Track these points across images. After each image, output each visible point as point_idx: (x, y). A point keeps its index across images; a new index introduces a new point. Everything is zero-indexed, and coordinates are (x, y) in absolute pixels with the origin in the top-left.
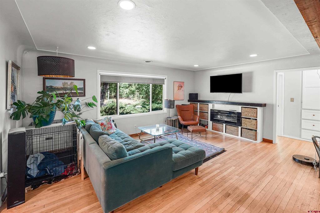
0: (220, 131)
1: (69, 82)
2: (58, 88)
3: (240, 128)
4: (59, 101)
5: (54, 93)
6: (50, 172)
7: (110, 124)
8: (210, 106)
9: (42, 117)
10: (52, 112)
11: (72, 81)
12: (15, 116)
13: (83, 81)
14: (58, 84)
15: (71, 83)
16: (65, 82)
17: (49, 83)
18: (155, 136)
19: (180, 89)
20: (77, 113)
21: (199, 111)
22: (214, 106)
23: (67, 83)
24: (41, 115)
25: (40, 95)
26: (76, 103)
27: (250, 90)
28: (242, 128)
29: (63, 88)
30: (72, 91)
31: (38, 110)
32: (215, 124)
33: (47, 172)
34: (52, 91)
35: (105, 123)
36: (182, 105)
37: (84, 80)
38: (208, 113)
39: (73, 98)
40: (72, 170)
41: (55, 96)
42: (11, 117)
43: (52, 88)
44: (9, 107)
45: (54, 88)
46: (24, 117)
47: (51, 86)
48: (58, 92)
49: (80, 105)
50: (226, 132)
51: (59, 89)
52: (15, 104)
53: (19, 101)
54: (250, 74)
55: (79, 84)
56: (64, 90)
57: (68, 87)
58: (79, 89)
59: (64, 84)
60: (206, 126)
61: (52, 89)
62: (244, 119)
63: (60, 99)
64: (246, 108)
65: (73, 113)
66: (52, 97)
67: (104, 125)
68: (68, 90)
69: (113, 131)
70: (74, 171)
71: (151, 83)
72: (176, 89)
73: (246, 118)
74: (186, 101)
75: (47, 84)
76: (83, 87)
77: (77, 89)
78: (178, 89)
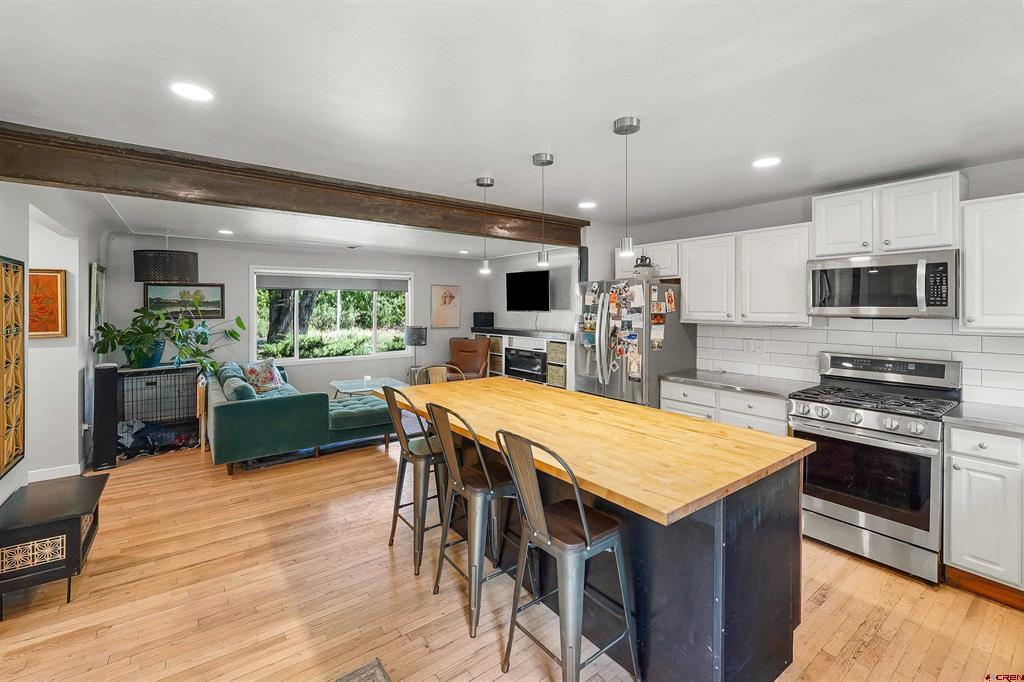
1: (192, 290)
2: (171, 302)
4: (168, 325)
5: (161, 313)
6: (153, 441)
8: (505, 342)
9: (141, 350)
10: (157, 344)
11: (198, 288)
12: (101, 348)
13: (220, 288)
14: (173, 294)
15: (197, 292)
16: (184, 291)
17: (155, 293)
19: (447, 302)
20: (204, 348)
22: (512, 342)
23: (188, 292)
24: (139, 346)
25: (138, 314)
26: (200, 329)
29: (180, 302)
30: (199, 308)
31: (133, 338)
33: (148, 442)
34: (159, 308)
35: (258, 370)
37: (222, 286)
38: (502, 356)
39: (195, 321)
40: (188, 439)
41: (162, 317)
42: (94, 350)
44: (93, 333)
45: (164, 303)
46: (114, 348)
47: (159, 299)
48: (170, 310)
49: (208, 332)
51: (171, 304)
52: (99, 328)
53: (106, 324)
55: (212, 295)
56: (182, 306)
57: (191, 300)
58: (213, 304)
59: (183, 294)
61: (160, 303)
62: (551, 367)
63: (172, 322)
64: (553, 344)
65: (198, 350)
66: (158, 318)
67: (256, 373)
68: (191, 306)
69: (273, 386)
70: (191, 442)
72: (437, 302)
73: (554, 365)
74: (465, 331)
75: (151, 295)
76: (219, 299)
77: (208, 304)
78: (442, 302)
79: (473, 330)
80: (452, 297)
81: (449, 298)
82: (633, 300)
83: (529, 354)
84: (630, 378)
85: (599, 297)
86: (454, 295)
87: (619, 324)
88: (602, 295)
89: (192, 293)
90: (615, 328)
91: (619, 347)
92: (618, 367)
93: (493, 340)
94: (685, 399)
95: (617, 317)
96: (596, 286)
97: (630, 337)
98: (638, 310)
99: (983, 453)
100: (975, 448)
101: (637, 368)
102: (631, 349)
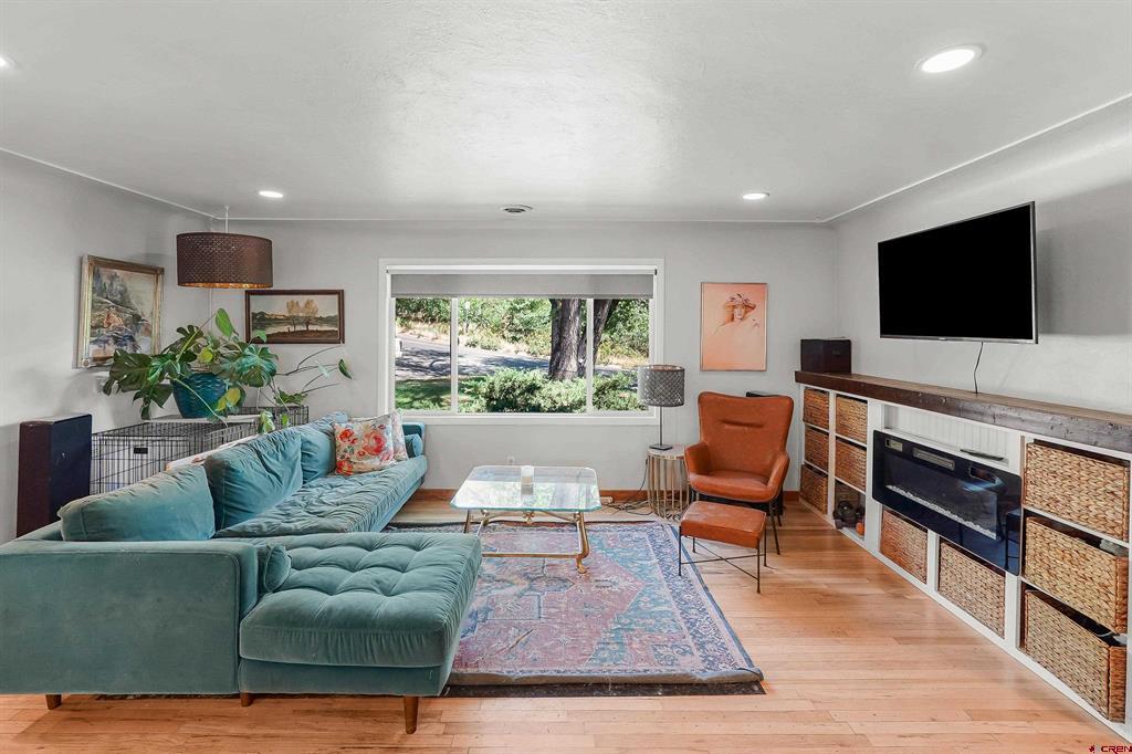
0: (910, 571)
1: (302, 300)
2: (276, 319)
3: (1012, 582)
7: (375, 438)
8: (875, 415)
11: (309, 298)
13: (336, 297)
14: (279, 305)
15: (308, 303)
16: (292, 302)
17: (257, 305)
18: (469, 511)
19: (737, 317)
21: (833, 434)
23: (297, 303)
28: (1025, 587)
29: (288, 318)
30: (311, 328)
32: (893, 519)
34: (263, 327)
35: (356, 433)
36: (749, 395)
37: (340, 294)
38: (865, 449)
43: (265, 319)
45: (270, 319)
47: (262, 313)
48: (276, 330)
51: (276, 321)
55: (326, 307)
56: (289, 324)
57: (301, 314)
58: (328, 320)
59: (291, 306)
62: (1041, 528)
67: (351, 439)
68: (301, 324)
71: (591, 297)
72: (716, 315)
73: (1050, 524)
74: (780, 379)
75: (255, 309)
76: (337, 313)
77: (321, 320)
78: (728, 316)
79: (799, 378)
80: (748, 307)
81: (742, 307)
83: (950, 465)
86: (752, 302)
89: (302, 305)
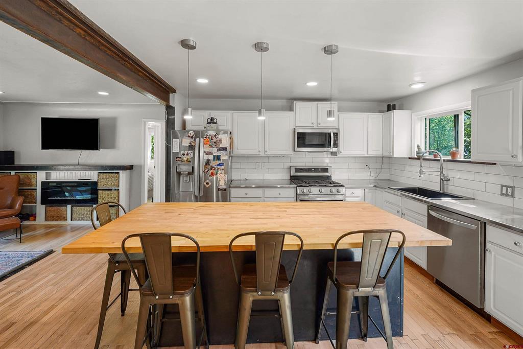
0: (61, 220)
8: (41, 176)
22: (50, 176)
27: (112, 146)
32: (50, 208)
38: (36, 189)
50: (72, 220)
54: (113, 122)
60: (32, 215)
62: (102, 191)
64: (105, 174)
73: (104, 190)
82: (221, 143)
84: (219, 190)
85: (195, 140)
87: (211, 157)
88: (197, 140)
90: (208, 160)
91: (211, 171)
92: (210, 184)
93: (22, 176)
94: (246, 196)
95: (210, 153)
96: (192, 133)
97: (219, 165)
98: (225, 149)
99: (353, 195)
100: (351, 194)
101: (224, 182)
102: (220, 172)
